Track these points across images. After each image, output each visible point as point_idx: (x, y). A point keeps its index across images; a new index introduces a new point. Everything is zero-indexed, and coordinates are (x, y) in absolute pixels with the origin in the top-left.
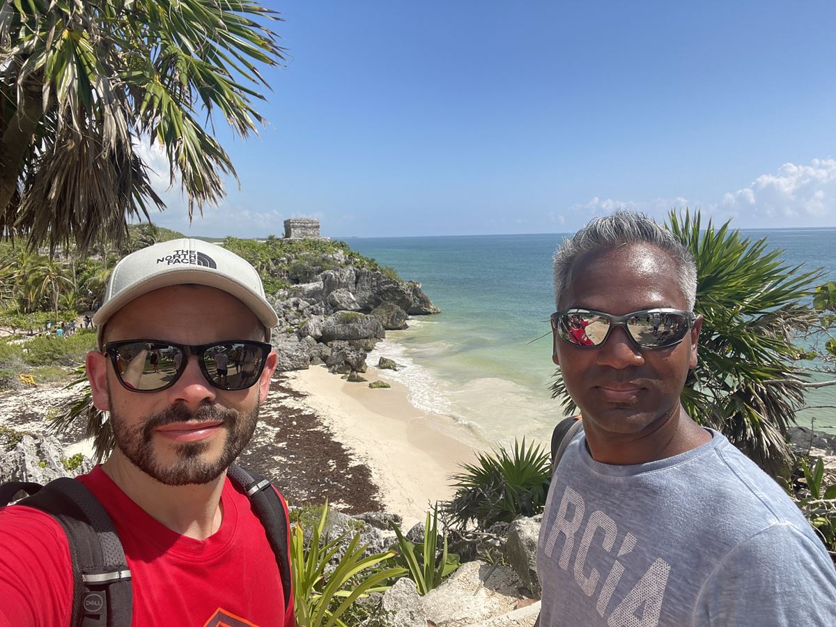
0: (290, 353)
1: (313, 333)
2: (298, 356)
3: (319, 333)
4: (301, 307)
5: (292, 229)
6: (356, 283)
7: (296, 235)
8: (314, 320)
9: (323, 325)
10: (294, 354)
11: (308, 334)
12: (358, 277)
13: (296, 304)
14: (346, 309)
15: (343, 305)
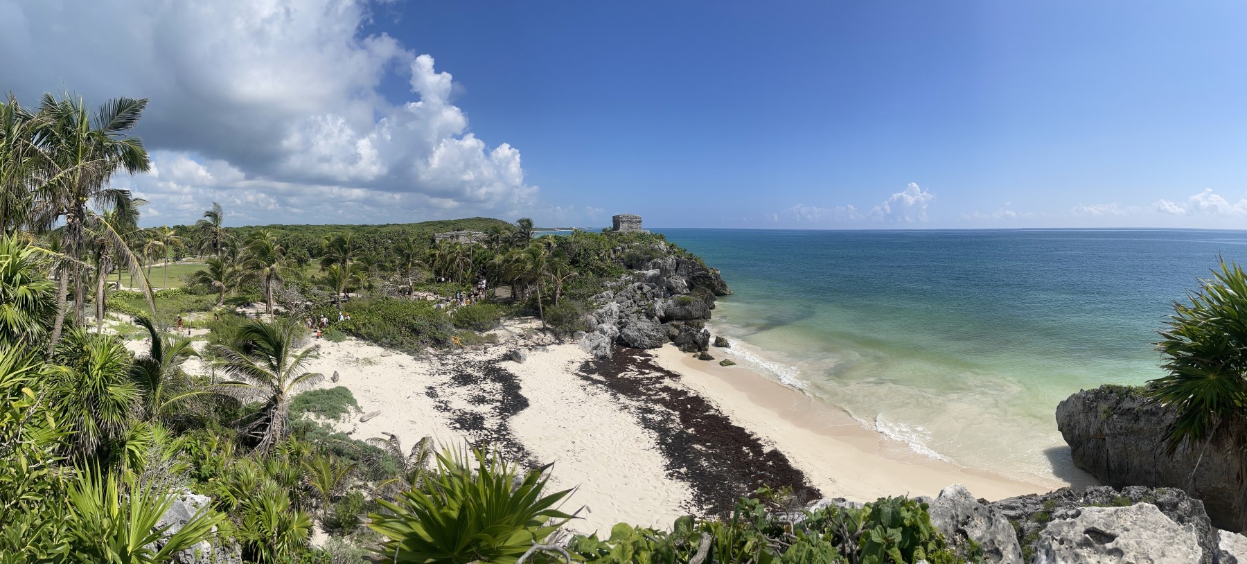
0: (646, 332)
1: (658, 314)
2: (655, 336)
3: (663, 314)
4: (645, 291)
5: (619, 223)
6: (676, 269)
7: (623, 228)
8: (657, 303)
9: (665, 307)
10: (652, 333)
11: (655, 314)
13: (640, 288)
14: (681, 293)
15: (678, 289)
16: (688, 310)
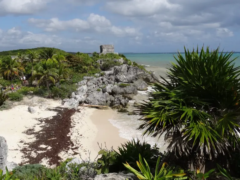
0: (98, 99)
1: (108, 91)
3: (110, 91)
4: (104, 81)
5: (103, 49)
6: (127, 71)
8: (108, 86)
9: (112, 88)
11: (106, 91)
12: (128, 69)
14: (122, 82)
15: (121, 80)
16: (125, 90)
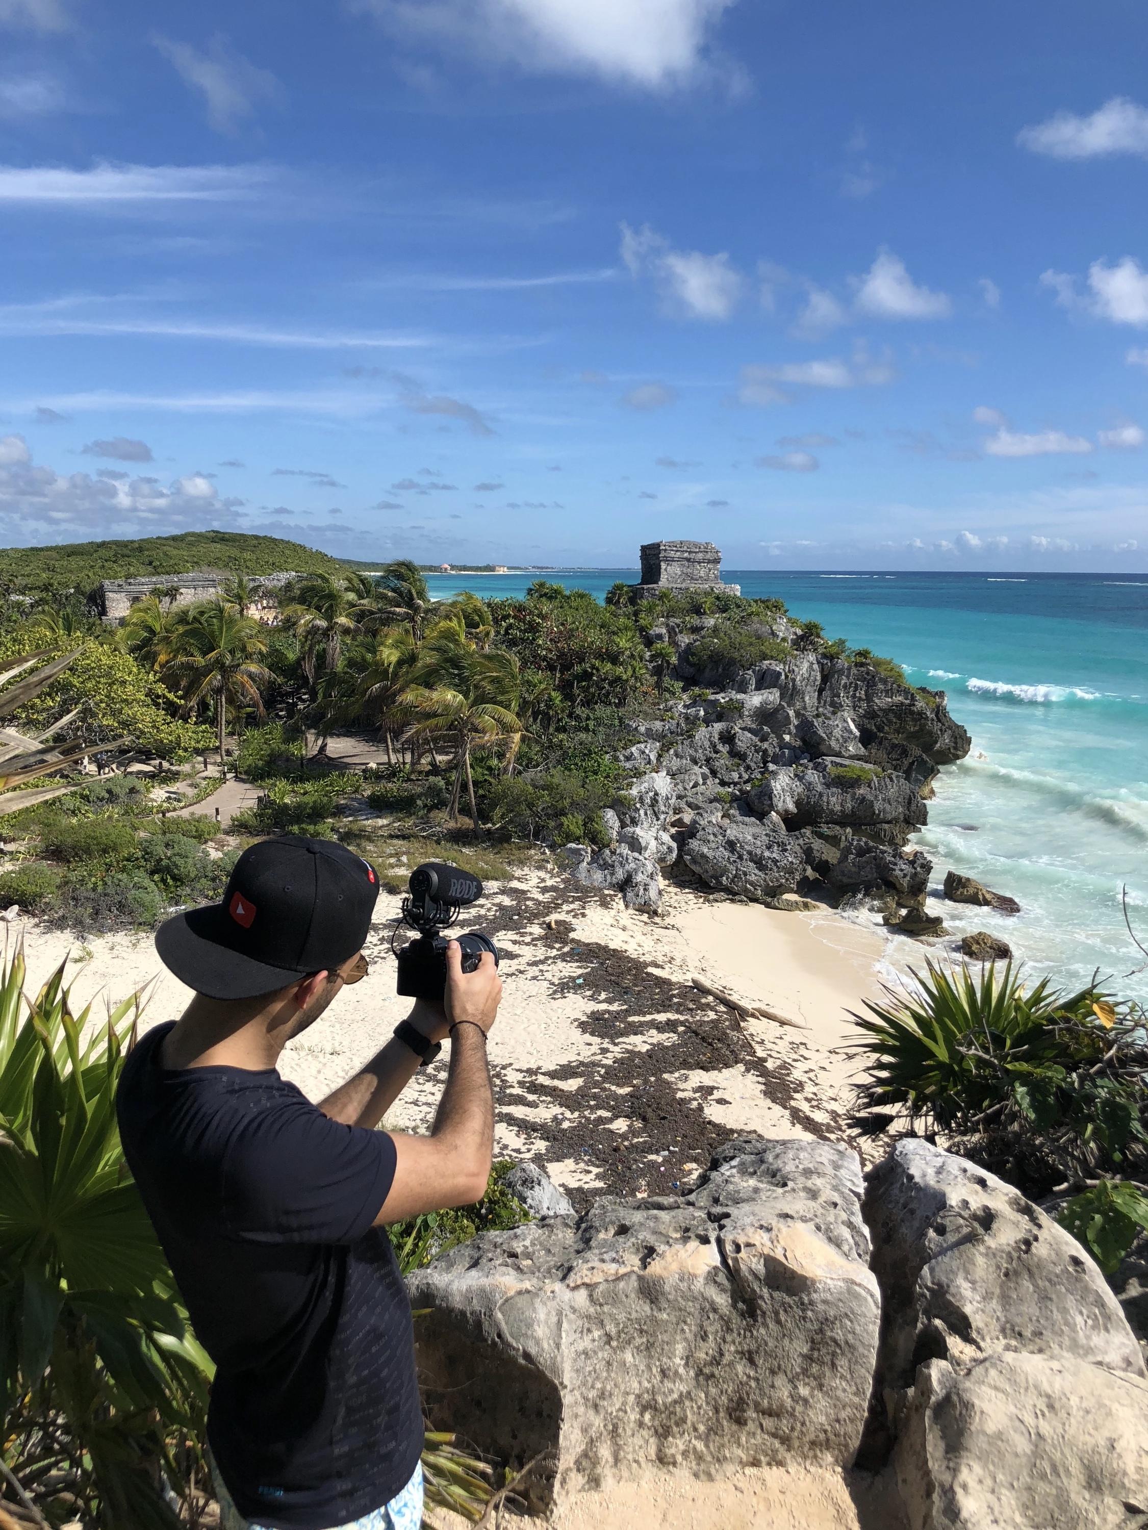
1: (780, 805)
3: (791, 807)
4: (739, 745)
5: (662, 566)
7: (670, 577)
8: (781, 777)
9: (798, 789)
11: (771, 809)
13: (727, 738)
14: (838, 755)
15: (833, 743)
16: (863, 799)
